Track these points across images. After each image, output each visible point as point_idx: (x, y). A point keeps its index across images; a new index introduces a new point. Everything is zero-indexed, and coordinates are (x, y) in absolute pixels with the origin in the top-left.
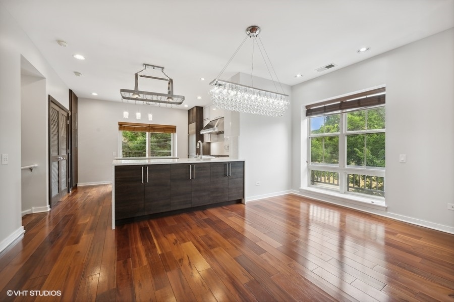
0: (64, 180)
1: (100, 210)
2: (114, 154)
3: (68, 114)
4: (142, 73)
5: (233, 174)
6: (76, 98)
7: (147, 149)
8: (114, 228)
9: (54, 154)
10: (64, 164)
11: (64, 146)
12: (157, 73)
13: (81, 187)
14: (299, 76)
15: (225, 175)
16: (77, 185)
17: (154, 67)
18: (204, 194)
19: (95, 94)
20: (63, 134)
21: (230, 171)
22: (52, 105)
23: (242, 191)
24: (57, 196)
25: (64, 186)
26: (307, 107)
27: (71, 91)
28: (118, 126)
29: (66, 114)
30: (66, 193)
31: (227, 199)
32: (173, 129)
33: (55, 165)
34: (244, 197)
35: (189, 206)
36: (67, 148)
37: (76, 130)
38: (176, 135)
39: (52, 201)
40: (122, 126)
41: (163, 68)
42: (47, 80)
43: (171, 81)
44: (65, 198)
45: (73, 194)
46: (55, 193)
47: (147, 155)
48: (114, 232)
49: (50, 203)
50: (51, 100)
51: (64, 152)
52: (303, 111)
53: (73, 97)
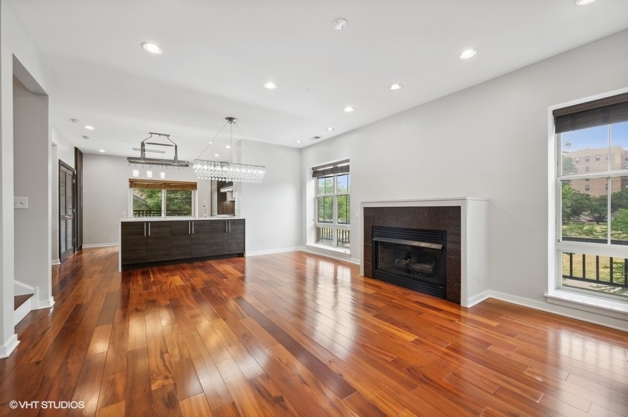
0: (70, 239)
1: (108, 263)
2: (124, 213)
3: (74, 173)
4: (148, 141)
5: (233, 230)
6: (81, 154)
7: (163, 208)
8: (120, 270)
9: (63, 213)
10: (70, 222)
11: (70, 206)
12: (164, 140)
13: (85, 249)
14: (298, 142)
15: (225, 231)
16: (81, 246)
17: (160, 135)
18: (203, 247)
19: (102, 151)
20: (70, 193)
21: (229, 228)
22: (62, 168)
23: (242, 245)
24: (65, 253)
25: (70, 246)
26: (313, 169)
27: (76, 149)
28: (128, 184)
29: (71, 173)
30: (71, 252)
31: (227, 252)
32: (194, 186)
33: (63, 223)
34: (244, 251)
35: (189, 257)
36: (73, 207)
37: (81, 188)
38: (197, 192)
39: (62, 257)
40: (133, 183)
41: (168, 136)
42: (58, 146)
43: (176, 147)
44: (71, 256)
45: (78, 254)
46: (63, 250)
47: (163, 214)
48: (120, 274)
49: (60, 258)
50: (61, 163)
51: (70, 212)
52: (309, 173)
53: (79, 154)
